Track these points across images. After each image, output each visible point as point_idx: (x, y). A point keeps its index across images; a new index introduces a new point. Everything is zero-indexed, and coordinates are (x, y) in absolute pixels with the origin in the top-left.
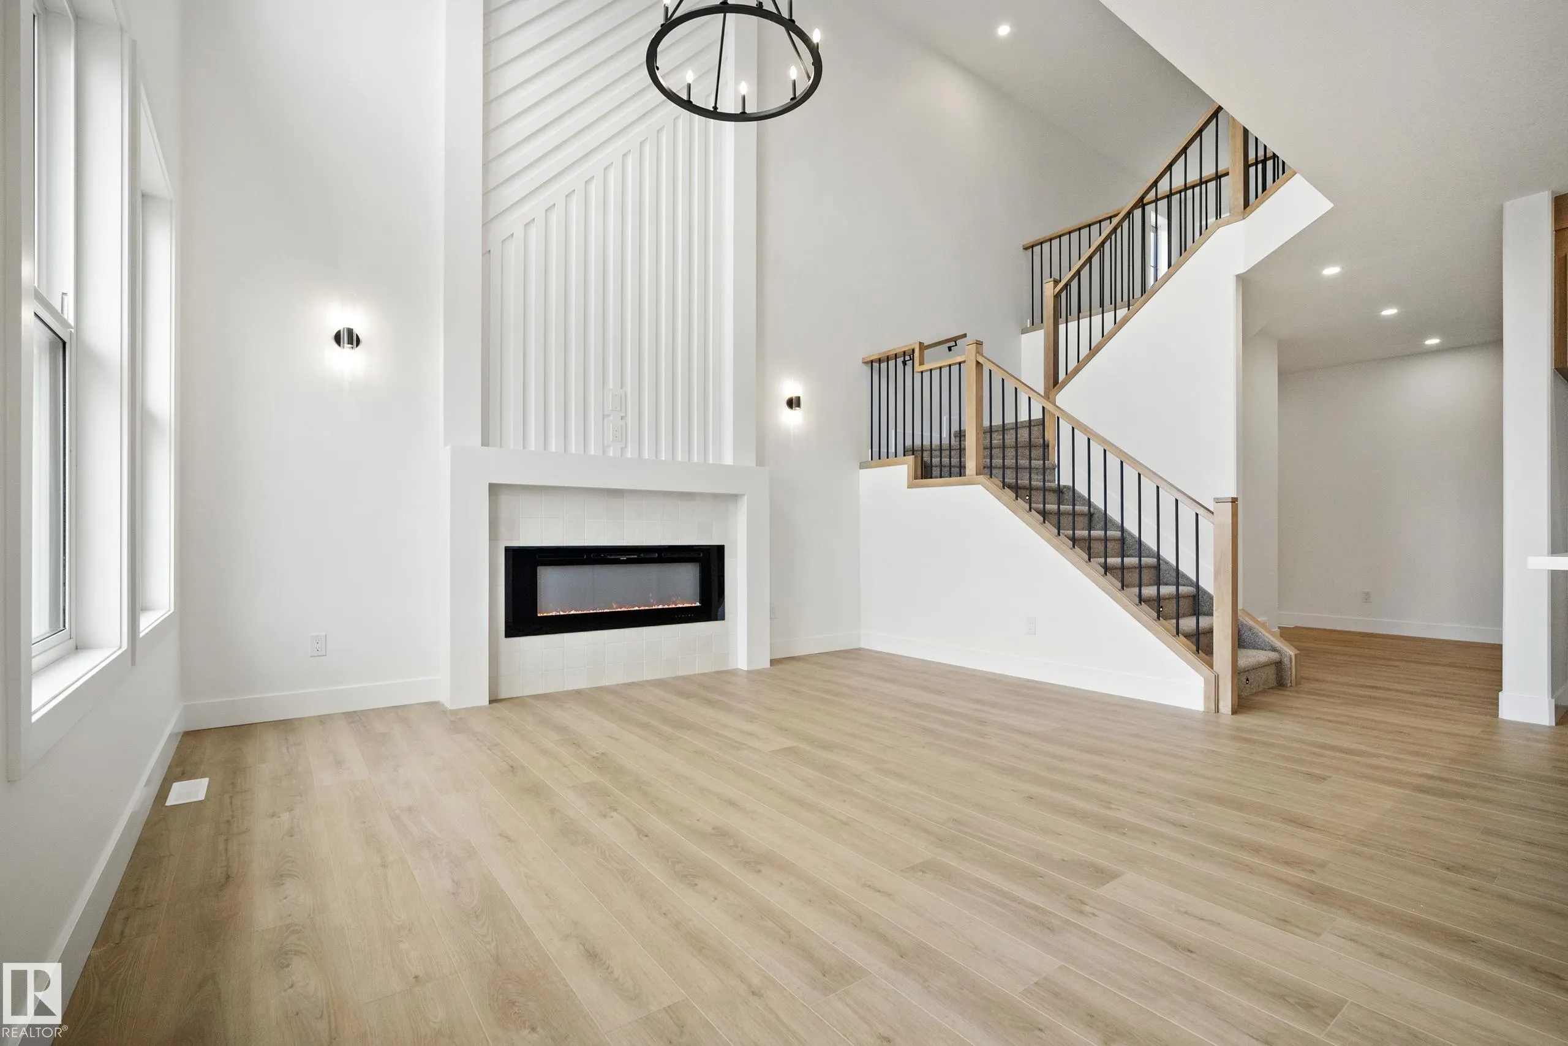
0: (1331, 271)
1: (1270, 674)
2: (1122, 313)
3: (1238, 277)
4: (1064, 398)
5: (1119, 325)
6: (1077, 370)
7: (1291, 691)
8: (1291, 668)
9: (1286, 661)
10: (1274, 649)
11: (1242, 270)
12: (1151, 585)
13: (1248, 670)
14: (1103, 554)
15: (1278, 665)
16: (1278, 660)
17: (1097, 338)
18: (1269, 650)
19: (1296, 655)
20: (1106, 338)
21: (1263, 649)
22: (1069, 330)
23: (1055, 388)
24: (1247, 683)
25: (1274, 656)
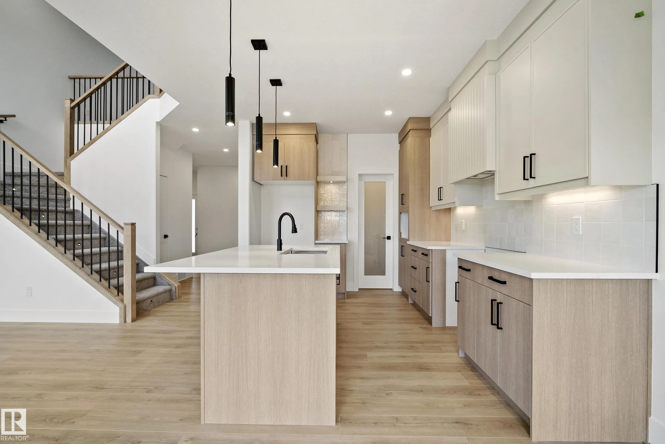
0: (195, 130)
1: (167, 296)
2: (107, 126)
3: (157, 123)
4: (75, 163)
5: (105, 131)
6: (83, 150)
7: (176, 302)
8: (176, 292)
9: (174, 289)
10: (169, 285)
11: (159, 120)
12: (114, 261)
13: (152, 297)
14: (90, 246)
15: (170, 291)
16: (170, 289)
17: (94, 135)
18: (167, 285)
19: (178, 286)
20: (99, 136)
21: (165, 285)
22: (80, 128)
23: (71, 157)
24: (151, 303)
25: (168, 287)
